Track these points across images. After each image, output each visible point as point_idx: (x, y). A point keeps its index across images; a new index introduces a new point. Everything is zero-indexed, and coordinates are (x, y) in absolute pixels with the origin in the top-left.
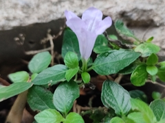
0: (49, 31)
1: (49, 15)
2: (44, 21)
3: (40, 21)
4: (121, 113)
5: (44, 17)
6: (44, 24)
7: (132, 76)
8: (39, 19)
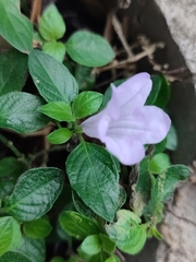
0: (162, 45)
1: (186, 37)
2: (172, 31)
3: (169, 23)
4: (9, 205)
5: (181, 29)
6: (169, 31)
7: (72, 213)
8: (174, 20)
